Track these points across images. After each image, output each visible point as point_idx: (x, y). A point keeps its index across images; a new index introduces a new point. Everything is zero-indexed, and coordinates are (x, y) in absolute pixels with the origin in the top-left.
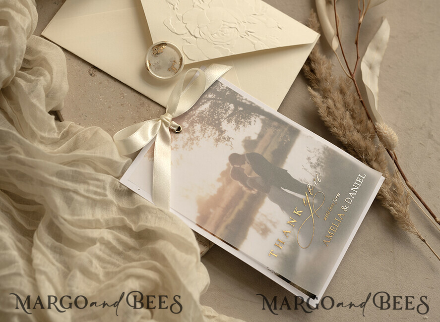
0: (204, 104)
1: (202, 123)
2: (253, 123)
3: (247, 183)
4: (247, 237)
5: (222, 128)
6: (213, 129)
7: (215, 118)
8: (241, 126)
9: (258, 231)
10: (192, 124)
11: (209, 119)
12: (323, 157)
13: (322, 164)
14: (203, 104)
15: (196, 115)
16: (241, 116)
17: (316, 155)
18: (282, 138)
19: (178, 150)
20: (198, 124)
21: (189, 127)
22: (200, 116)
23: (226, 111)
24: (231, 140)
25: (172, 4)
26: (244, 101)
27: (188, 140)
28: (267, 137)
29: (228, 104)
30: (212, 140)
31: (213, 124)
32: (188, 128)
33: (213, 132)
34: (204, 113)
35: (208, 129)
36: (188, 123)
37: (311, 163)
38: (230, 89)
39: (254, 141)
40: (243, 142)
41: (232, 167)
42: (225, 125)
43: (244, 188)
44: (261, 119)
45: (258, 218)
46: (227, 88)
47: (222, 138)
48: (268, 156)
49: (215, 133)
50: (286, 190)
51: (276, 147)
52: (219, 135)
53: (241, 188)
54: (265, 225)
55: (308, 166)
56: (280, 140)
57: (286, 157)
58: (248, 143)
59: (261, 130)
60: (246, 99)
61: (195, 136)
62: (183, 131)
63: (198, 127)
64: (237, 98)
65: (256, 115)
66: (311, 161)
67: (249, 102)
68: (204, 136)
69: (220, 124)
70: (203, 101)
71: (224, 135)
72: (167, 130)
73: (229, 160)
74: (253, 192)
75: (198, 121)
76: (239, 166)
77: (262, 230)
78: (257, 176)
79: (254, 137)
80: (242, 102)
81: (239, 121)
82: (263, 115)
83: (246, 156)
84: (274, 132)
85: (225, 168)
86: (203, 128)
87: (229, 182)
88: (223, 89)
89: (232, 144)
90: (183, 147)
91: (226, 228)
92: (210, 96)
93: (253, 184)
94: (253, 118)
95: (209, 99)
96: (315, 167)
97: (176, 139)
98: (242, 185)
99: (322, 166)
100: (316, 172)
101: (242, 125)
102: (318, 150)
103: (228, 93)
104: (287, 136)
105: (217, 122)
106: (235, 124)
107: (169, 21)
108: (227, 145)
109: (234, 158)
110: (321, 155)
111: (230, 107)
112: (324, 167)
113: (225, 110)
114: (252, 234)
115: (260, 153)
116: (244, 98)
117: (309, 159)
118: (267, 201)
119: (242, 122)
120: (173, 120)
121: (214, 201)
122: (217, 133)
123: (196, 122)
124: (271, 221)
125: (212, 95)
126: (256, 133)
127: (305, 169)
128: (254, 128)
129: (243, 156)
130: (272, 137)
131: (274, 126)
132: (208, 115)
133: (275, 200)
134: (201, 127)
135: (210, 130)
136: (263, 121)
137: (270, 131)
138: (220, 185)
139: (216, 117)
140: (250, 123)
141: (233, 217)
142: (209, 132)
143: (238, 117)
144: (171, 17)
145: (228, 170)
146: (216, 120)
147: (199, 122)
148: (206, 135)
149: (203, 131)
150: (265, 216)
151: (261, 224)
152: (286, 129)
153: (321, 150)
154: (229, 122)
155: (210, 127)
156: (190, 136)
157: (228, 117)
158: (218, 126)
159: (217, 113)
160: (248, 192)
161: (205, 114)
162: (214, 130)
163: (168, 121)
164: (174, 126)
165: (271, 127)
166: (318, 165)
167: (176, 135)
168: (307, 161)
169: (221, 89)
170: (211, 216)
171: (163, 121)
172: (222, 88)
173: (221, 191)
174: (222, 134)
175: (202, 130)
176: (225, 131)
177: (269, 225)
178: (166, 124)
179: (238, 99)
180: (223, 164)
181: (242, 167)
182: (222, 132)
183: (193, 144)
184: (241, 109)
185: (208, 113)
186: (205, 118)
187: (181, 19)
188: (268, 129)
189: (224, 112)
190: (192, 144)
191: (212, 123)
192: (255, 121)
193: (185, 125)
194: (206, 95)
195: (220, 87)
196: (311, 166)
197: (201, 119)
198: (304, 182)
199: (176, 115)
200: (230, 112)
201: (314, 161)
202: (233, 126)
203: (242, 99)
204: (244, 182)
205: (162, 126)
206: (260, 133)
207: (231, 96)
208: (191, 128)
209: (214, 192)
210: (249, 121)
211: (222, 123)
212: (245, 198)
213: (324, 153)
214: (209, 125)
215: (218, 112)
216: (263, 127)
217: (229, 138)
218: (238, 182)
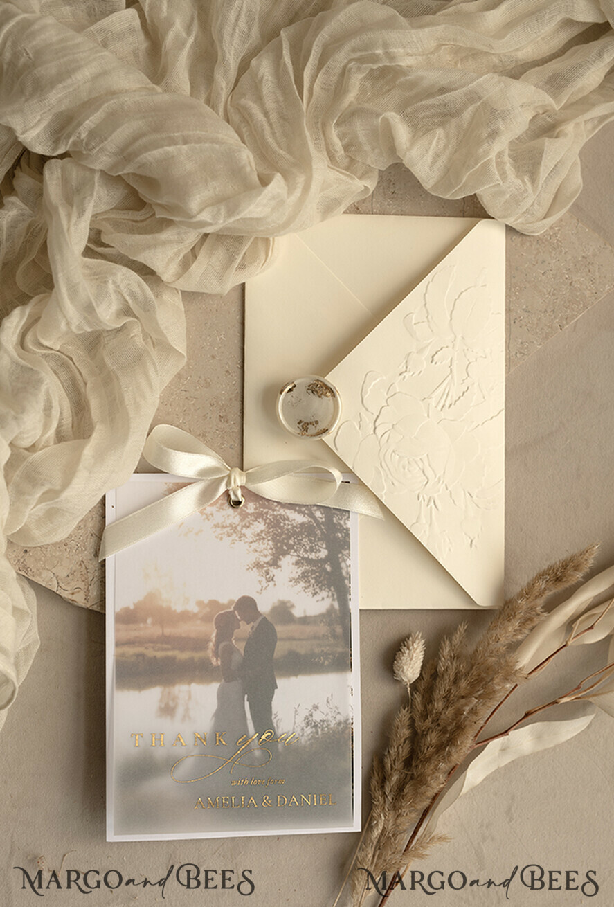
0: (299, 513)
1: (270, 528)
2: (318, 597)
3: (221, 646)
4: (142, 692)
5: (280, 559)
6: (271, 549)
7: (288, 541)
8: (302, 584)
9: (161, 701)
10: (258, 516)
11: (281, 534)
12: (332, 726)
13: (320, 730)
15: (275, 513)
16: (317, 574)
17: (327, 714)
18: (323, 651)
19: (206, 520)
20: (263, 523)
21: (252, 514)
22: (278, 520)
23: (312, 550)
24: (271, 583)
25: (407, 367)
26: (343, 565)
27: (231, 525)
28: (309, 630)
29: (324, 546)
30: (253, 558)
31: (279, 544)
32: (248, 514)
33: (266, 552)
34: (287, 522)
35: (265, 541)
36: (255, 509)
37: (311, 715)
38: (348, 535)
39: (291, 615)
40: (279, 601)
41: (232, 609)
42: (288, 562)
43: (211, 645)
44: (332, 605)
45: (182, 690)
46: (348, 530)
47: (265, 569)
48: (281, 649)
49: (266, 556)
50: (247, 704)
51: (302, 651)
52: (267, 563)
53: (208, 641)
55: (303, 713)
56: (317, 651)
57: (296, 674)
58: (282, 610)
59: (315, 616)
60: (348, 567)
61: (243, 532)
62: (239, 510)
63: (260, 526)
64: (341, 552)
65: (333, 595)
66: (315, 713)
67: (348, 573)
68: (251, 542)
69: (285, 553)
70: (303, 511)
71: (272, 569)
72: (222, 489)
73: (240, 599)
74: (214, 661)
75: (268, 521)
76: (239, 617)
77: (167, 705)
78: (242, 652)
79: (297, 613)
80: (340, 564)
81: (307, 577)
82: (340, 605)
83: (261, 618)
84: (323, 635)
85: (224, 600)
86: (263, 535)
87: (206, 619)
88: (341, 526)
89: (265, 589)
90: (216, 526)
91: (138, 655)
92: (318, 514)
93: (226, 653)
94: (327, 593)
95: (312, 515)
96: (308, 724)
97: (221, 508)
98: (214, 640)
99: (317, 733)
100: (303, 729)
101: (304, 585)
102: (339, 713)
103: (340, 535)
104: (331, 656)
105: (285, 548)
106: (300, 573)
107: (376, 379)
108: (260, 582)
109: (247, 605)
110: (334, 722)
111: (320, 551)
112: (317, 736)
113: (311, 547)
114: (153, 695)
115: (279, 635)
116: (348, 562)
117: (316, 708)
118: (214, 687)
119: (309, 582)
120: (242, 487)
121: (165, 616)
122: (268, 559)
123: (265, 520)
124: (187, 710)
125: (321, 516)
126: (305, 611)
127: (296, 711)
128: (311, 603)
129: (259, 614)
130: (316, 637)
131: (333, 629)
132: (287, 530)
134: (262, 532)
135: (267, 546)
136: (330, 611)
137: (322, 629)
138: (195, 609)
139: (291, 542)
140: (315, 594)
141: (159, 654)
142: (262, 546)
143: (313, 572)
144: (384, 378)
146: (287, 545)
147: (269, 524)
148: (254, 545)
149: (259, 537)
150: (190, 697)
151: (174, 699)
152: (340, 650)
153: (340, 718)
154: (297, 563)
155: (270, 543)
156: (238, 525)
157: (303, 558)
158: (279, 552)
159: (298, 540)
160: (210, 653)
161: (285, 524)
162: (270, 551)
163: (235, 482)
164: (236, 495)
165: (329, 626)
166: (316, 726)
167: (227, 504)
168: (310, 707)
169: (339, 523)
170: (142, 625)
171: (229, 476)
172: (342, 522)
173: (185, 617)
174: (271, 566)
175: (258, 535)
176: (279, 567)
177: (180, 711)
178: (228, 484)
179: (340, 555)
180: (228, 595)
181: (241, 623)
182: (274, 563)
183: (229, 536)
184: (328, 568)
185: (290, 527)
186: (280, 528)
187: (391, 393)
188: (322, 624)
189: (308, 547)
191: (278, 541)
192: (323, 599)
193: (251, 508)
194: (315, 509)
195: (341, 519)
196: (306, 718)
197: (275, 524)
198: (274, 721)
199: (251, 487)
200: (313, 556)
201: (317, 717)
202: (294, 572)
203: (345, 561)
204: (219, 638)
205: (221, 479)
206: (310, 617)
207: (338, 542)
208: (250, 518)
209: (178, 608)
210: (318, 590)
211: (288, 557)
212: (197, 655)
213: (339, 724)
214: (273, 540)
215: (302, 540)
216: (322, 615)
217: (272, 580)
218: (216, 631)
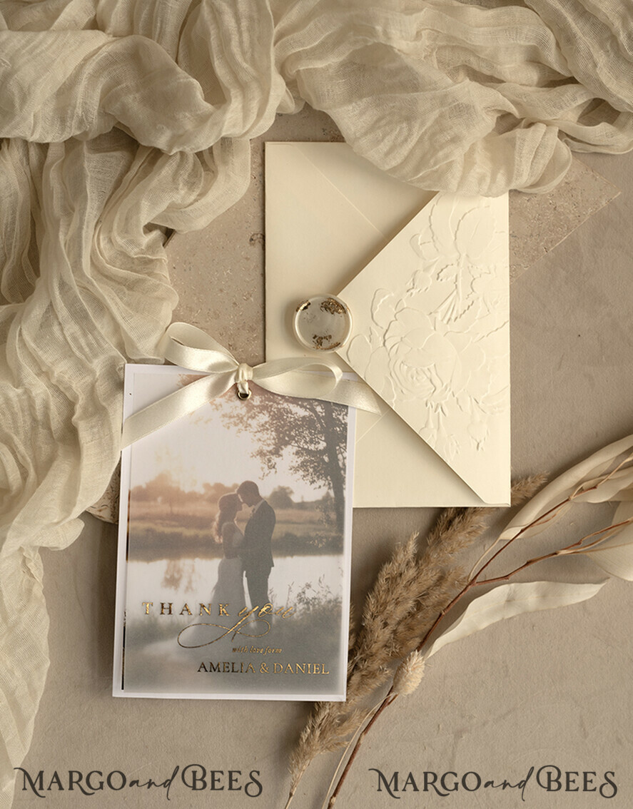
1: (274, 420)
2: (316, 485)
3: (225, 524)
5: (282, 449)
6: (274, 439)
7: (290, 433)
8: (301, 473)
10: (263, 408)
11: (283, 426)
13: (311, 607)
14: (302, 406)
15: (279, 406)
16: (316, 464)
18: (317, 535)
19: (215, 411)
20: (267, 415)
21: (257, 407)
22: (281, 413)
23: (311, 442)
24: (273, 470)
25: (414, 285)
26: (340, 456)
27: (238, 416)
28: (306, 514)
29: (323, 439)
30: (257, 446)
31: (281, 435)
32: (254, 406)
33: (269, 442)
34: (289, 415)
35: (269, 432)
36: (261, 402)
38: (345, 429)
39: (290, 500)
40: (279, 487)
41: (236, 492)
42: (289, 451)
43: (215, 524)
44: (328, 493)
45: (186, 563)
46: (346, 424)
47: (268, 457)
48: (278, 531)
49: (269, 445)
50: (245, 579)
51: (299, 534)
52: (270, 452)
53: (212, 520)
54: (181, 576)
56: (313, 534)
57: (292, 555)
58: (282, 496)
59: (312, 502)
60: (344, 458)
61: (249, 422)
62: (246, 402)
63: (264, 418)
64: (339, 445)
65: (329, 484)
67: (344, 465)
68: (256, 432)
69: (287, 443)
70: (305, 404)
71: (274, 457)
72: (231, 382)
73: (243, 484)
74: (217, 539)
75: (272, 413)
76: (241, 500)
78: (243, 532)
79: (296, 498)
80: (337, 455)
82: (336, 493)
83: (261, 502)
84: (319, 520)
85: (228, 484)
86: (267, 426)
87: (212, 500)
88: (340, 421)
89: (267, 475)
91: (148, 530)
92: (319, 409)
93: (229, 532)
94: (323, 482)
95: (313, 410)
97: (230, 399)
98: (217, 519)
99: (309, 609)
101: (303, 473)
103: (338, 429)
104: (325, 540)
105: (287, 438)
106: (299, 462)
107: (385, 296)
108: (262, 469)
111: (319, 443)
112: (308, 612)
113: (311, 439)
115: (277, 519)
116: (346, 455)
119: (308, 471)
120: (250, 382)
121: (174, 496)
122: (271, 448)
123: (269, 412)
125: (321, 411)
126: (302, 498)
128: (309, 491)
129: (261, 498)
130: (312, 522)
131: (328, 515)
132: (290, 422)
133: (223, 572)
134: (266, 423)
135: (270, 436)
136: (326, 498)
137: (317, 514)
138: (200, 490)
139: (293, 433)
140: (313, 482)
141: (167, 530)
142: (266, 436)
143: (312, 462)
144: (392, 295)
145: (228, 490)
146: (289, 436)
147: (273, 416)
148: (259, 435)
149: (263, 428)
152: (333, 534)
154: (297, 453)
155: (273, 433)
156: (245, 416)
157: (303, 449)
158: (281, 443)
159: (299, 432)
160: (213, 531)
161: (287, 417)
162: (273, 441)
163: (243, 377)
164: (244, 389)
165: (325, 512)
167: (235, 397)
169: (338, 418)
170: (152, 503)
171: (238, 371)
172: (341, 417)
173: (193, 497)
174: (273, 454)
175: (263, 425)
176: (280, 456)
178: (237, 378)
179: (338, 448)
180: (233, 479)
181: (243, 505)
182: (276, 452)
184: (326, 459)
186: (283, 420)
187: (399, 308)
188: (318, 510)
189: (308, 439)
190: (236, 425)
191: (281, 432)
192: (320, 487)
193: (257, 400)
194: (316, 403)
195: (340, 415)
197: (279, 416)
198: (269, 596)
199: (258, 381)
200: (312, 447)
202: (294, 462)
203: (342, 453)
204: (223, 518)
205: (231, 374)
206: (307, 503)
207: (337, 437)
209: (186, 488)
210: (316, 479)
211: (289, 447)
212: (202, 533)
214: (276, 431)
215: (303, 432)
216: (317, 502)
217: (274, 467)
218: (220, 511)
